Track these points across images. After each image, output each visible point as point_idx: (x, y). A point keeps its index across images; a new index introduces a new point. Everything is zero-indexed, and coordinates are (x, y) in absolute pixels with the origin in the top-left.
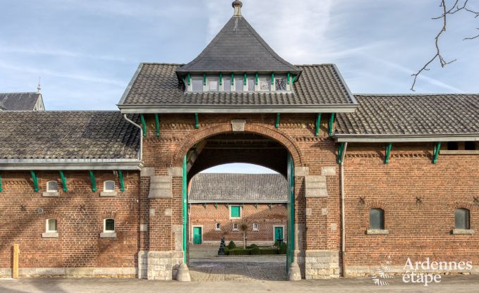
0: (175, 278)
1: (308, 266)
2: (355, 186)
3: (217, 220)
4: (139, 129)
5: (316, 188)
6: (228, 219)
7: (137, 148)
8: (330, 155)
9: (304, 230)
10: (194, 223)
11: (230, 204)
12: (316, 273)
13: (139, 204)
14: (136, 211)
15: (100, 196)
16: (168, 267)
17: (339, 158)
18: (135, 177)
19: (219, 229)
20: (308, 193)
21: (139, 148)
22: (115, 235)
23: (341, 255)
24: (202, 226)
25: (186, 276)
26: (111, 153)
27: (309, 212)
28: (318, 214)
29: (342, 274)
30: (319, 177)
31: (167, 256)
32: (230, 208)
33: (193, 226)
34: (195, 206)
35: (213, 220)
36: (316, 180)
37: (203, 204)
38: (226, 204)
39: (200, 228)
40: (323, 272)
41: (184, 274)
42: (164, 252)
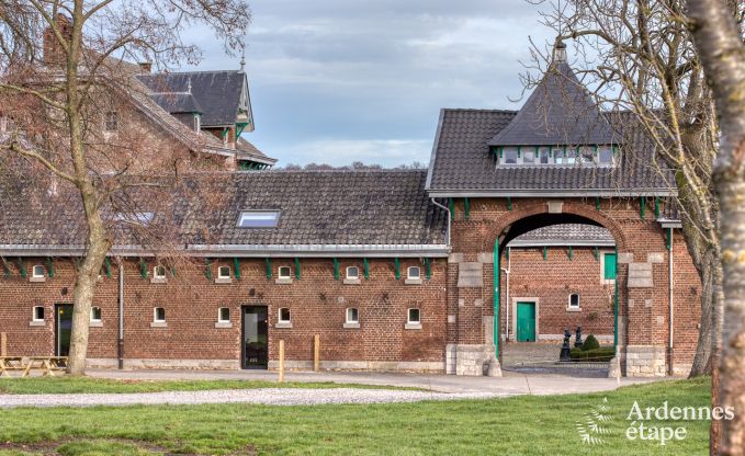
0: (486, 373)
1: (629, 362)
2: (686, 275)
3: (571, 286)
4: (447, 212)
5: (641, 276)
6: (596, 283)
7: (444, 229)
8: (658, 239)
9: (627, 322)
10: (519, 293)
11: (600, 248)
12: (638, 370)
13: (447, 293)
14: (443, 301)
15: (404, 284)
16: (478, 361)
17: (667, 242)
18: (443, 263)
19: (576, 308)
20: (631, 283)
21: (446, 230)
22: (420, 327)
23: (669, 350)
24: (536, 299)
25: (497, 371)
26: (417, 237)
27: (631, 304)
28: (642, 306)
29: (670, 372)
30: (645, 264)
31: (477, 350)
32: (602, 258)
33: (515, 299)
34: (522, 254)
35: (563, 286)
36: (640, 268)
37: (540, 249)
38: (593, 248)
39: (533, 304)
40: (646, 369)
41: (495, 370)
42: (474, 346)
